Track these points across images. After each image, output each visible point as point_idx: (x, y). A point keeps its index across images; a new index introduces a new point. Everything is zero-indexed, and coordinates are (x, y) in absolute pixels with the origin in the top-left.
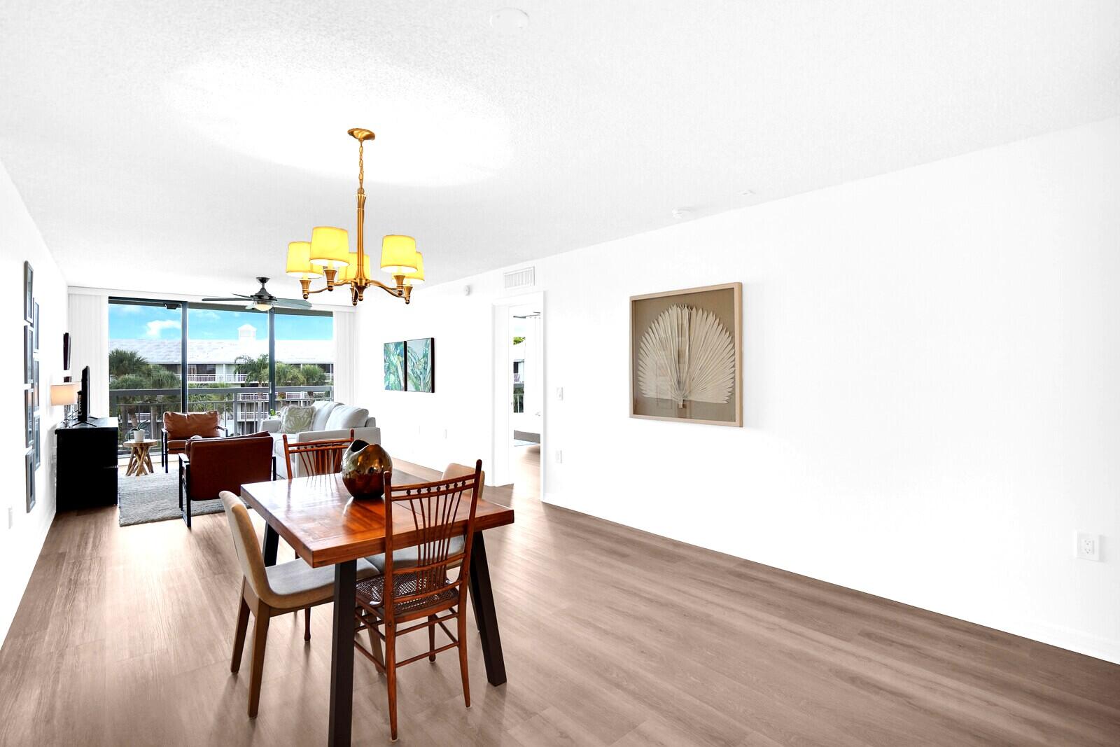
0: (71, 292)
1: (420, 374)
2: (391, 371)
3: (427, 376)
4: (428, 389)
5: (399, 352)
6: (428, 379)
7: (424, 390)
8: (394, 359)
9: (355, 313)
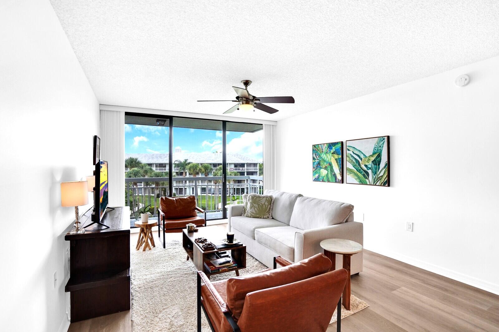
0: (101, 108)
1: (367, 169)
2: (322, 166)
3: (381, 171)
4: (381, 183)
5: (334, 151)
6: (382, 174)
7: (375, 183)
8: (327, 157)
9: (276, 126)
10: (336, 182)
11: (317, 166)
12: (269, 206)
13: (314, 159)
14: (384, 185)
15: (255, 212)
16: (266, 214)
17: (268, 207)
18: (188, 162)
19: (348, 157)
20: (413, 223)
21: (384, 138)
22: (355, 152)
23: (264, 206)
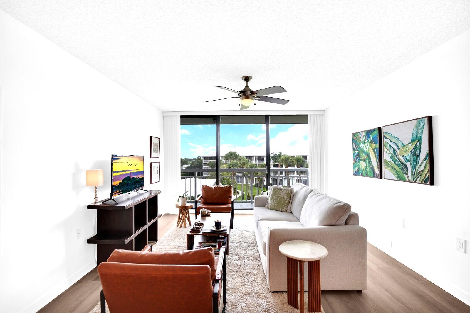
0: (164, 115)
1: (406, 162)
2: (361, 158)
3: (421, 164)
4: (421, 180)
5: (372, 140)
6: (422, 168)
7: (415, 180)
8: (365, 147)
9: (324, 115)
10: (374, 177)
11: (357, 157)
12: (288, 200)
13: (354, 149)
14: (425, 183)
15: (274, 204)
16: (284, 207)
17: (286, 200)
18: (282, 154)
19: (385, 146)
20: (466, 241)
21: (423, 119)
22: (392, 140)
23: (283, 198)
